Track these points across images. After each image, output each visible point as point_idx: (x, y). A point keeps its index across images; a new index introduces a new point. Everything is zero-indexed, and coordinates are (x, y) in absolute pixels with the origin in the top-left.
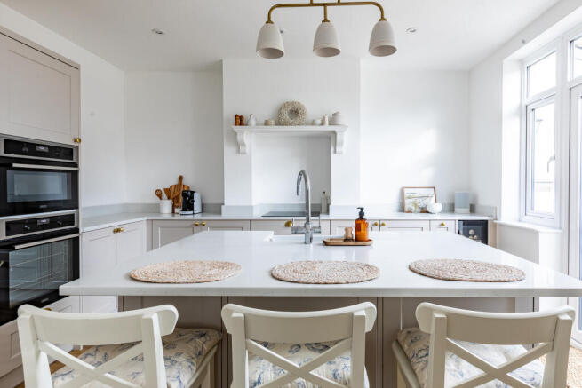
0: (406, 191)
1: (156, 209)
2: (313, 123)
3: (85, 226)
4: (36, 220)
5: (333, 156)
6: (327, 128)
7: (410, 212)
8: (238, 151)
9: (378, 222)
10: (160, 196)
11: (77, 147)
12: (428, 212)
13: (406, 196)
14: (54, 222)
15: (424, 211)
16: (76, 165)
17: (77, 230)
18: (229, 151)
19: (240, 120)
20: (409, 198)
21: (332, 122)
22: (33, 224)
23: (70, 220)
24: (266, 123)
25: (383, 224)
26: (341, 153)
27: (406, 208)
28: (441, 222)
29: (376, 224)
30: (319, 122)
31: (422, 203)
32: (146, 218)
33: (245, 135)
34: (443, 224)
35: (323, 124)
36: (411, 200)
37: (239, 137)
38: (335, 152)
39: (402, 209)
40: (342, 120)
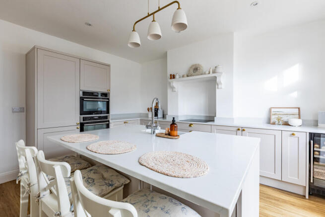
0: (273, 110)
1: (147, 115)
2: (205, 74)
3: (112, 120)
4: (93, 117)
5: (217, 90)
6: (212, 75)
7: (274, 124)
8: (173, 91)
9: (241, 129)
10: (148, 110)
11: (109, 93)
12: (289, 125)
13: (273, 113)
14: (100, 118)
15: (286, 124)
16: (108, 99)
17: (109, 121)
18: (169, 91)
19: (173, 77)
20: (275, 115)
21: (214, 72)
22: (92, 118)
23: (106, 117)
24: (183, 77)
25: (244, 130)
26: (221, 88)
27: (272, 121)
28: (291, 133)
29: (239, 130)
30: (207, 72)
31: (285, 119)
32: (139, 119)
33: (174, 83)
34: (293, 134)
35: (209, 73)
36: (276, 116)
37: (171, 84)
38: (218, 88)
39: (269, 122)
40: (219, 70)
